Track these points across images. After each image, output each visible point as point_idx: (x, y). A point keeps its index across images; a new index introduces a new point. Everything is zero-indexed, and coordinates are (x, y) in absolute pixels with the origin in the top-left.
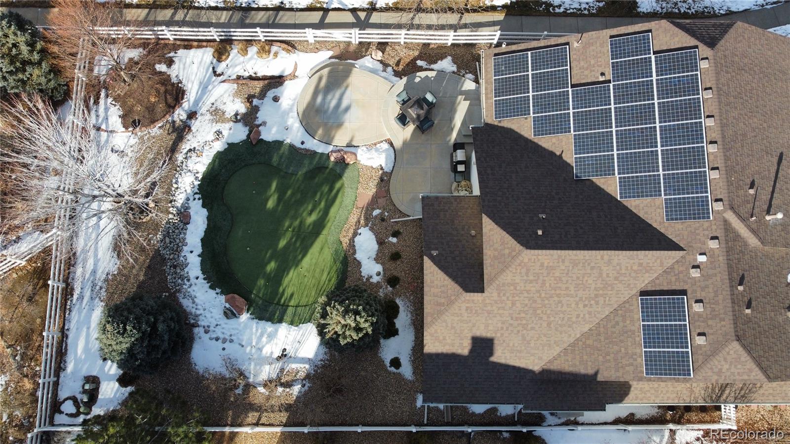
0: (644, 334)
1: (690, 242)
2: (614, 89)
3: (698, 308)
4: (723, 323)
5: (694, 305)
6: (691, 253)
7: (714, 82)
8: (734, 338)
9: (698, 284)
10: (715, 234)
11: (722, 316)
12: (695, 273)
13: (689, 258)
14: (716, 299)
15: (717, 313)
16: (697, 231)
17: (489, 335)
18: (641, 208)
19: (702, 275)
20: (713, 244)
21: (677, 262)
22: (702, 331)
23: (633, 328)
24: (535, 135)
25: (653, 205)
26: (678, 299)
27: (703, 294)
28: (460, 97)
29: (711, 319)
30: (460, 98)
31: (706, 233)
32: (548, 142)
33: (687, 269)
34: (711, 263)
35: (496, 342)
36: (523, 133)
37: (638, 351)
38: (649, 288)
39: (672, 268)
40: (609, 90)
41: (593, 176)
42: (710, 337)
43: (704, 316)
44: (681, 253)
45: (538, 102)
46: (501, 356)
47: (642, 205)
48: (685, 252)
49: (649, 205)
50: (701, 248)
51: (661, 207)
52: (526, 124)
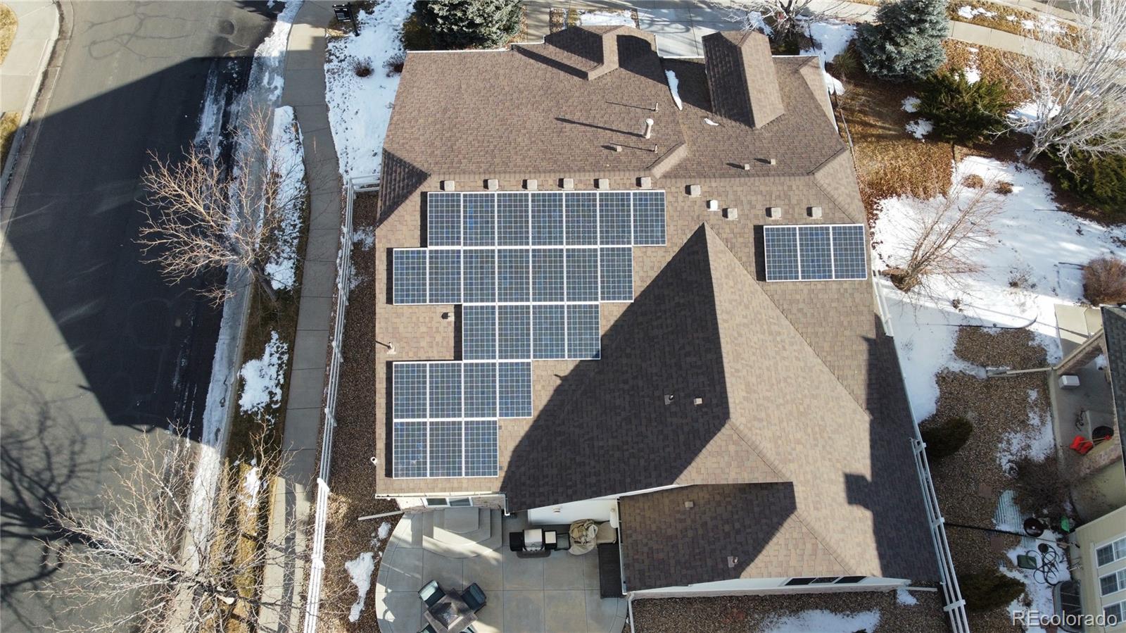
0: (814, 277)
1: (692, 218)
2: (471, 301)
3: (777, 213)
4: (794, 187)
5: (773, 218)
6: (707, 218)
7: (477, 177)
8: (812, 177)
9: (746, 212)
10: (683, 189)
11: (786, 188)
12: (733, 214)
13: (713, 220)
14: (764, 193)
15: (782, 193)
16: (679, 209)
17: (842, 480)
18: (645, 275)
19: (736, 206)
20: (696, 191)
21: (718, 234)
22: (806, 211)
23: (806, 291)
24: (529, 414)
25: (641, 259)
26: (767, 235)
27: (759, 206)
28: (425, 544)
29: (790, 200)
30: (427, 543)
31: (680, 199)
32: (540, 396)
33: (728, 223)
34: (719, 195)
35: (848, 471)
36: (522, 433)
37: (834, 286)
38: (753, 269)
39: (727, 241)
40: (471, 308)
41: (597, 334)
42: (812, 203)
43: (787, 207)
44: (707, 228)
45: (477, 409)
46: (862, 465)
47: (641, 273)
48: (706, 224)
49: (641, 264)
50: (700, 206)
51: (644, 250)
52: (510, 428)
